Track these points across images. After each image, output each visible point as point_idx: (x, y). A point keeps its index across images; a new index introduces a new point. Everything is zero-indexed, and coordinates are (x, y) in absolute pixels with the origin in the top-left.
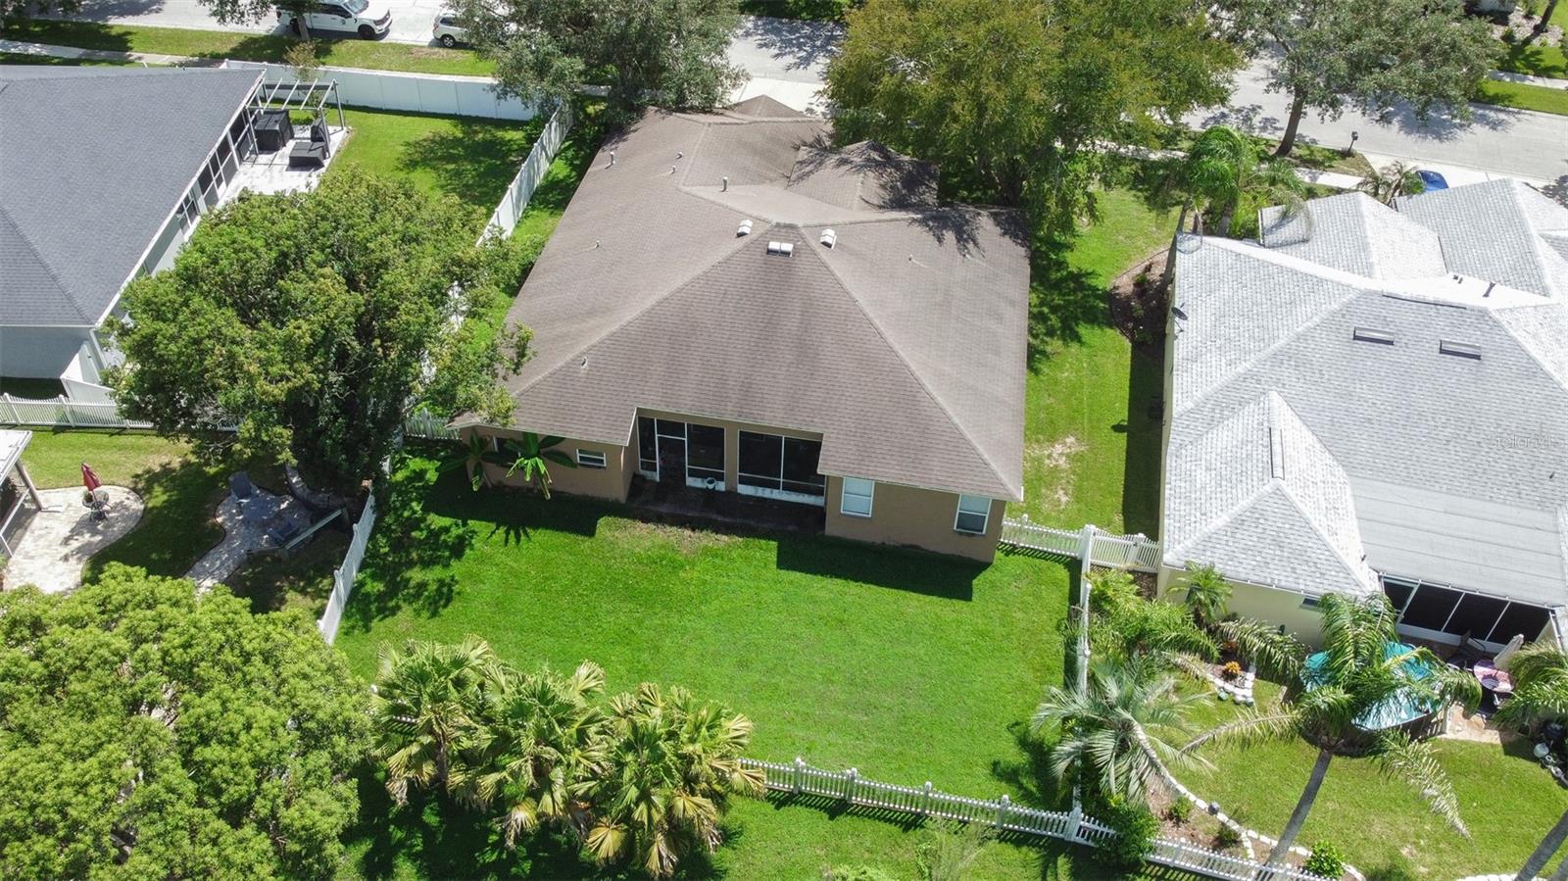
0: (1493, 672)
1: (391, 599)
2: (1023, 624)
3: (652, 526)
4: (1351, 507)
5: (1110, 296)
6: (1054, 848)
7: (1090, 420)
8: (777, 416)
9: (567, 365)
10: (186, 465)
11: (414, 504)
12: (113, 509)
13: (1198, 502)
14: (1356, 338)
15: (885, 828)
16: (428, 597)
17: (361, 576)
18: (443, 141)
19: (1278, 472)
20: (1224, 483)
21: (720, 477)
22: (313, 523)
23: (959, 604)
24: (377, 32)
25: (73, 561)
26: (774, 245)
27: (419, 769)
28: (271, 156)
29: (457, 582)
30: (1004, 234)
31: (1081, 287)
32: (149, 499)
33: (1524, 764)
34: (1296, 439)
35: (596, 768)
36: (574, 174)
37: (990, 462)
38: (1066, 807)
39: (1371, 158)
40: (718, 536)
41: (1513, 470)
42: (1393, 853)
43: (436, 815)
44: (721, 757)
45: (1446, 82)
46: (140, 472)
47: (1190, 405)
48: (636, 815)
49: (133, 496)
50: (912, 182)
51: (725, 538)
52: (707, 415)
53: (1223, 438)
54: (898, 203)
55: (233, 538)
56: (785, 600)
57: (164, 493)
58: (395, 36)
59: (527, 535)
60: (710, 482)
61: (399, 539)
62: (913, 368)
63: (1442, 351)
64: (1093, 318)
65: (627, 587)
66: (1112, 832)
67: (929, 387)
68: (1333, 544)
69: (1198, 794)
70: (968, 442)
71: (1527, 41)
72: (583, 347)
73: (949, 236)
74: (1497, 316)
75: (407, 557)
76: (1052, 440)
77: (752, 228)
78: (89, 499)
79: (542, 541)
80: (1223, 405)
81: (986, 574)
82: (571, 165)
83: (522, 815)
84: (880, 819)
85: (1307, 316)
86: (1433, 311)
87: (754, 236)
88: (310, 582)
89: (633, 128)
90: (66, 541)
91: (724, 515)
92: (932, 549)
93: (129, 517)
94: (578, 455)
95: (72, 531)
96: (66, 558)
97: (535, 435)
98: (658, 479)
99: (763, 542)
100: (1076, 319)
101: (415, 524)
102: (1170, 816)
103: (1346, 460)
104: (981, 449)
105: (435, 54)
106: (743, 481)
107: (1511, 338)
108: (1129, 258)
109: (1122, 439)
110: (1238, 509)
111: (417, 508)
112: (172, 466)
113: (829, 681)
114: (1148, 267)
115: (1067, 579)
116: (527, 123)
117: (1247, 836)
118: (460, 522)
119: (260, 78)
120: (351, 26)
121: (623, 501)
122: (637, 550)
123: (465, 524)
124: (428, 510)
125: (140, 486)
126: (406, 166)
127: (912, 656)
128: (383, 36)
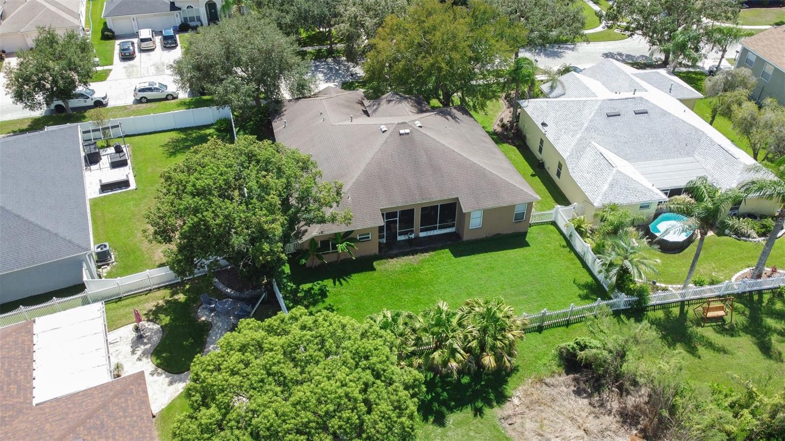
2: (553, 248)
4: (637, 171)
5: (496, 133)
6: (618, 313)
8: (437, 196)
10: (167, 302)
11: (289, 284)
13: (593, 184)
15: (560, 329)
18: (178, 141)
19: (613, 165)
20: (597, 175)
21: (412, 232)
23: (527, 248)
24: (104, 103)
25: (144, 359)
26: (402, 131)
28: (98, 165)
30: (462, 114)
32: (161, 321)
33: (724, 238)
34: (610, 155)
35: (475, 335)
37: (523, 189)
39: (543, 68)
40: (424, 254)
41: (675, 146)
42: (710, 276)
46: (146, 312)
47: (568, 153)
49: (151, 323)
50: (418, 103)
51: (427, 254)
52: (408, 204)
53: (586, 160)
55: (216, 324)
56: (467, 268)
57: (166, 316)
59: (349, 278)
60: (410, 235)
62: (478, 163)
63: (636, 114)
65: (404, 283)
66: (636, 298)
67: (488, 169)
68: (642, 184)
70: (512, 185)
74: (645, 98)
77: (388, 128)
78: (137, 329)
79: (356, 279)
80: (579, 150)
81: (528, 235)
83: (453, 364)
85: (589, 114)
86: (627, 101)
87: (391, 130)
89: (283, 109)
90: (133, 352)
91: (421, 246)
92: (505, 233)
93: (156, 333)
94: (359, 237)
95: (132, 347)
96: (139, 359)
97: (339, 233)
98: (387, 242)
99: (443, 251)
103: (625, 157)
104: (517, 186)
105: (140, 107)
106: (422, 231)
107: (653, 105)
109: (537, 179)
110: (609, 181)
111: (292, 285)
112: (160, 305)
113: (503, 289)
114: (502, 120)
115: (556, 229)
116: (213, 125)
117: (670, 287)
118: (315, 283)
119: (79, 129)
120: (90, 103)
121: (378, 253)
122: (397, 269)
123: (318, 284)
124: (298, 285)
125: (151, 318)
126: (170, 156)
127: (525, 271)
128: (107, 104)
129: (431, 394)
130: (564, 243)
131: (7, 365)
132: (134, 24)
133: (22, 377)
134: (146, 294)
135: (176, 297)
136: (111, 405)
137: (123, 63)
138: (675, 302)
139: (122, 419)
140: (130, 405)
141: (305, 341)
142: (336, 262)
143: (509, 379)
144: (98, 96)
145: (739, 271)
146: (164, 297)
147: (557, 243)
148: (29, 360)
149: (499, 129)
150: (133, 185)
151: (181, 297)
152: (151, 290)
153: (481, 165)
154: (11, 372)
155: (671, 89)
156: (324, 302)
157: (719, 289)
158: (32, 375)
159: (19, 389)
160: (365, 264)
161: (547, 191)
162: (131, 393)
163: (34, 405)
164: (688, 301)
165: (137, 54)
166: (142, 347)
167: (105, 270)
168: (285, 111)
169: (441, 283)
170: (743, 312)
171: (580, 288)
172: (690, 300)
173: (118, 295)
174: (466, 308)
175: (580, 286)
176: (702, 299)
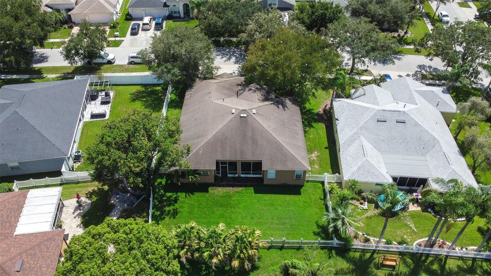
0: (417, 194)
1: (163, 216)
2: (314, 199)
3: (222, 188)
4: (382, 161)
5: (318, 114)
6: (330, 249)
7: (319, 147)
8: (250, 157)
9: (196, 151)
10: (99, 189)
11: (161, 191)
12: (83, 203)
13: (349, 165)
15: (293, 250)
16: (172, 214)
17: (153, 211)
18: (140, 92)
19: (366, 155)
20: (354, 159)
21: (236, 173)
22: (138, 200)
23: (299, 196)
24: (112, 62)
25: (77, 218)
26: (242, 115)
27: (187, 255)
28: (95, 102)
29: (178, 209)
30: (293, 104)
31: (311, 113)
32: (92, 199)
33: (426, 214)
34: (368, 146)
35: (230, 247)
36: (177, 97)
37: (302, 162)
38: (332, 239)
39: (372, 71)
41: (415, 148)
42: (402, 237)
43: (188, 266)
44: (257, 240)
45: (388, 55)
46: (87, 192)
47: (343, 142)
48: (241, 256)
49: (87, 199)
50: (268, 93)
51: (240, 188)
52: (233, 159)
53: (353, 149)
54: (266, 99)
55: (117, 206)
56: (258, 201)
57: (95, 197)
58: (117, 63)
60: (234, 175)
61: (160, 200)
62: (280, 141)
63: (397, 122)
64: (315, 121)
65: (220, 204)
66: (343, 243)
67: (285, 146)
68: (380, 170)
69: (359, 231)
70: (296, 158)
71: (403, 36)
72: (200, 146)
73: (280, 106)
74: (407, 112)
75: (163, 204)
76: (312, 153)
77: (235, 111)
78: (78, 202)
80: (351, 140)
81: (303, 188)
82: (176, 95)
83: (215, 260)
84: (291, 249)
85: (366, 117)
86: (394, 113)
87: (237, 113)
88: (141, 214)
89: (194, 85)
90: (74, 213)
91: (239, 183)
92: (290, 184)
93: (88, 205)
94: (202, 173)
95: (74, 210)
96: (75, 218)
98: (221, 176)
99: (250, 188)
100: (311, 121)
101: (163, 196)
102: (355, 237)
103: (380, 150)
104: (299, 159)
105: (130, 66)
106: (242, 174)
107: (411, 117)
108: (320, 104)
109: (327, 150)
110: (359, 165)
112: (95, 190)
113: (273, 219)
114: (325, 106)
115: (322, 187)
116: (161, 84)
117: (372, 239)
118: (174, 194)
119: (89, 81)
120: (105, 61)
121: (214, 183)
122: (220, 194)
124: (165, 192)
125: (88, 196)
126: (133, 101)
127: (291, 210)
128: (114, 63)
129: (206, 272)
130: (322, 197)
131: (9, 212)
132: (143, 13)
133: (13, 220)
135: (104, 187)
136: (42, 245)
137: (131, 37)
138: (370, 250)
139: (45, 253)
140: (51, 246)
141: (121, 240)
142: (191, 183)
143: (251, 273)
144: (110, 57)
145: (422, 238)
146: (98, 186)
147: (318, 196)
148: (19, 212)
149: (322, 112)
150: (107, 117)
151: (106, 188)
153: (282, 143)
154: (9, 216)
155: (438, 104)
156: (174, 205)
158: (18, 220)
159: (10, 226)
160: (203, 188)
161: (329, 160)
162: (55, 240)
163: (14, 235)
164: (379, 250)
165: (140, 31)
166: (79, 211)
167: (77, 165)
168: (195, 86)
169: (239, 208)
170: (410, 266)
171: (318, 227)
172: (380, 250)
173: (78, 180)
174: (233, 231)
175: (318, 226)
176: (389, 251)
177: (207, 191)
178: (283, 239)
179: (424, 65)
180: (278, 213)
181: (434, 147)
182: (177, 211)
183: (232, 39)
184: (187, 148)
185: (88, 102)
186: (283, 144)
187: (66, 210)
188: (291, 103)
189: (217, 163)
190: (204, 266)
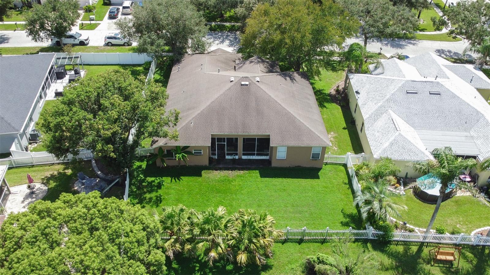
0: (465, 176)
2: (336, 183)
3: (219, 171)
4: (418, 137)
5: (330, 95)
6: (365, 241)
7: (336, 127)
8: (254, 131)
9: (187, 124)
10: (60, 173)
11: (140, 175)
12: (37, 190)
13: (378, 141)
14: (407, 93)
15: (316, 244)
16: (154, 201)
17: (129, 198)
19: (398, 129)
20: (384, 135)
21: (237, 154)
22: (108, 185)
23: (317, 180)
24: (86, 43)
26: (243, 83)
27: (176, 247)
28: (61, 80)
29: (162, 196)
30: (302, 78)
31: (321, 93)
32: (49, 185)
34: (399, 122)
35: (234, 236)
36: (162, 77)
37: (320, 136)
38: (366, 228)
40: (240, 171)
41: (456, 123)
42: (455, 227)
43: (177, 265)
46: (43, 177)
47: (368, 116)
48: (251, 247)
49: (43, 185)
50: (272, 66)
51: (242, 172)
52: (233, 134)
53: (381, 123)
54: (271, 71)
56: (266, 186)
57: (54, 182)
58: (91, 44)
59: (181, 179)
60: (234, 156)
61: (139, 186)
62: (292, 112)
63: (430, 94)
64: (328, 101)
65: (217, 189)
66: (382, 233)
67: (298, 118)
68: (418, 147)
69: (399, 221)
70: (312, 132)
72: (191, 118)
73: (288, 78)
74: (441, 83)
75: (143, 191)
77: (235, 79)
78: (29, 187)
79: (185, 180)
80: (377, 115)
81: (322, 171)
82: (160, 75)
83: (213, 254)
84: (314, 242)
85: (393, 89)
86: (425, 84)
87: (236, 81)
89: (182, 60)
90: (23, 202)
91: (240, 165)
92: (304, 166)
93: (43, 192)
94: (193, 152)
95: (24, 198)
96: (24, 206)
98: (217, 158)
99: (254, 171)
100: (323, 102)
101: (143, 181)
102: (394, 228)
103: (413, 125)
104: (316, 133)
105: (106, 48)
106: (244, 154)
107: (447, 89)
108: (332, 85)
109: (346, 131)
110: (390, 140)
111: (142, 176)
112: (54, 174)
113: (286, 207)
114: (338, 87)
115: (344, 170)
116: (143, 65)
117: (416, 229)
118: (157, 178)
119: (55, 56)
120: (77, 42)
121: (208, 165)
122: (216, 178)
123: (159, 179)
124: (146, 176)
125: (45, 182)
127: (308, 196)
128: (88, 44)
129: (201, 272)
130: (347, 181)
134: (50, 166)
135: (66, 171)
137: (109, 20)
138: (416, 242)
142: (178, 166)
145: (480, 227)
146: (59, 170)
147: (342, 180)
149: (334, 93)
151: (69, 172)
152: (54, 164)
153: (294, 114)
155: (472, 80)
157: (457, 238)
160: (196, 171)
161: (350, 141)
164: (428, 243)
165: (119, 15)
166: (30, 199)
167: (33, 146)
168: (184, 60)
169: (242, 194)
170: (471, 261)
171: (344, 217)
172: (430, 243)
173: (32, 163)
174: (237, 215)
175: (345, 215)
176: (440, 243)
177: (200, 175)
178: (303, 228)
179: (442, 49)
180: (292, 200)
181: (478, 121)
182: (161, 199)
183: (224, 24)
184: (174, 115)
185: (53, 81)
186: (296, 116)
187: (13, 198)
188: (300, 77)
189: (213, 140)
190: (198, 265)
